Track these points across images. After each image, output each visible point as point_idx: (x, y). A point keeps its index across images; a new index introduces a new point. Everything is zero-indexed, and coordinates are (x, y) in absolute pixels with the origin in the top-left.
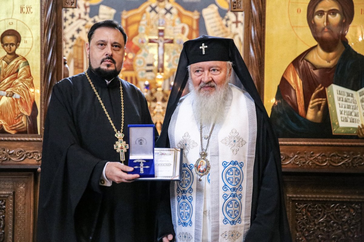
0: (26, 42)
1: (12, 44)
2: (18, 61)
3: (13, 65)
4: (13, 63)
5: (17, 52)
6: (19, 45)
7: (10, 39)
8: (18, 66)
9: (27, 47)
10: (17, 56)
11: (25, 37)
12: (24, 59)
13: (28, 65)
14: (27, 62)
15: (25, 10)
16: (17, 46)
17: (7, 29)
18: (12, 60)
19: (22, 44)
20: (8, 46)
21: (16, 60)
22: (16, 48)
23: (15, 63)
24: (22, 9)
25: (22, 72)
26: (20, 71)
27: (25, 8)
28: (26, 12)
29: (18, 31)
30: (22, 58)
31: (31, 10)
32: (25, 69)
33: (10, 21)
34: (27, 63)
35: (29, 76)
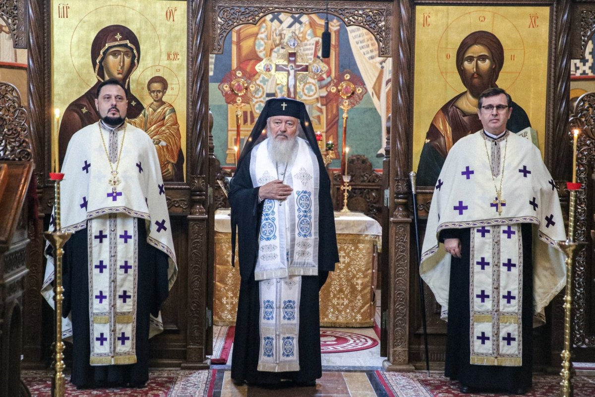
0: (172, 89)
1: (159, 91)
2: (165, 108)
3: (160, 112)
4: (159, 110)
5: (164, 99)
6: (165, 92)
7: (157, 86)
8: (165, 113)
9: (173, 94)
10: (163, 103)
11: (172, 84)
12: (171, 105)
13: (175, 111)
14: (174, 108)
15: (172, 57)
16: (164, 93)
17: (153, 76)
18: (159, 107)
19: (169, 91)
20: (155, 93)
21: (162, 107)
22: (163, 95)
23: (162, 110)
24: (169, 55)
25: (168, 119)
26: (167, 118)
27: (173, 55)
28: (173, 59)
29: (165, 78)
30: (168, 105)
31: (178, 57)
32: (171, 116)
33: (157, 68)
34: (173, 111)
35: (176, 123)
